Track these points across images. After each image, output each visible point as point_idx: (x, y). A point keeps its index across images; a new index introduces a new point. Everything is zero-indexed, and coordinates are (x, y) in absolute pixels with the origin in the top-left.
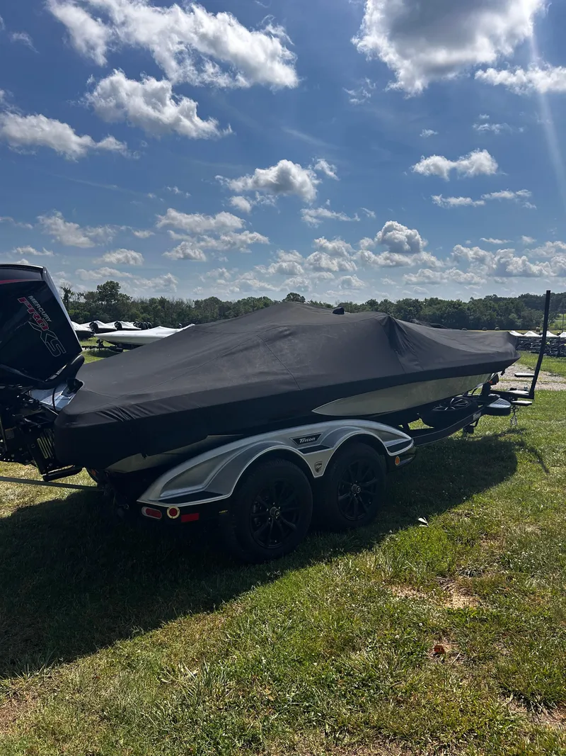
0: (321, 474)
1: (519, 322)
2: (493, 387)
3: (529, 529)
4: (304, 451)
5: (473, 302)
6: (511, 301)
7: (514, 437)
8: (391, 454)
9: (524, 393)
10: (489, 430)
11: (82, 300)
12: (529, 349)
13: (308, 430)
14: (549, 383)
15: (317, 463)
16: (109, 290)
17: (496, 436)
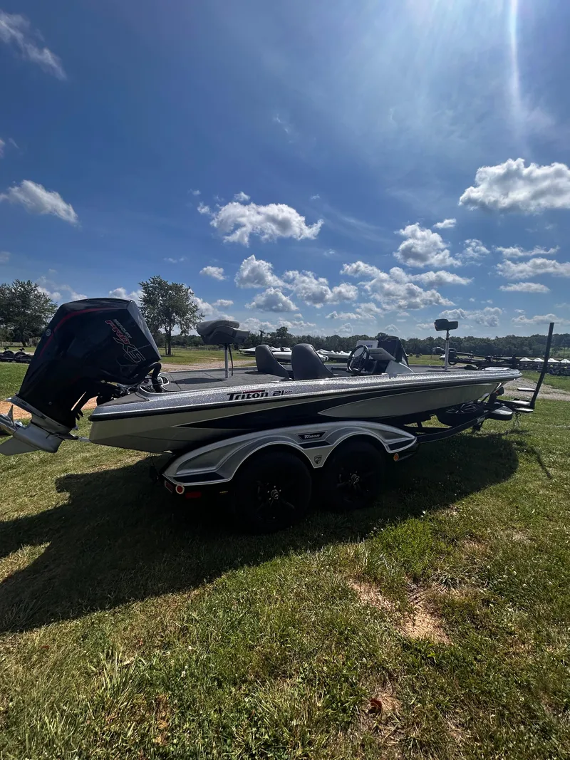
0: (321, 465)
1: (530, 352)
2: (498, 397)
3: (517, 537)
4: (304, 446)
5: (498, 339)
6: (526, 339)
7: (515, 437)
8: (390, 451)
9: (525, 403)
10: (494, 429)
11: (269, 337)
12: (536, 370)
13: (312, 428)
14: (549, 393)
15: (317, 457)
16: (282, 331)
17: (500, 435)
